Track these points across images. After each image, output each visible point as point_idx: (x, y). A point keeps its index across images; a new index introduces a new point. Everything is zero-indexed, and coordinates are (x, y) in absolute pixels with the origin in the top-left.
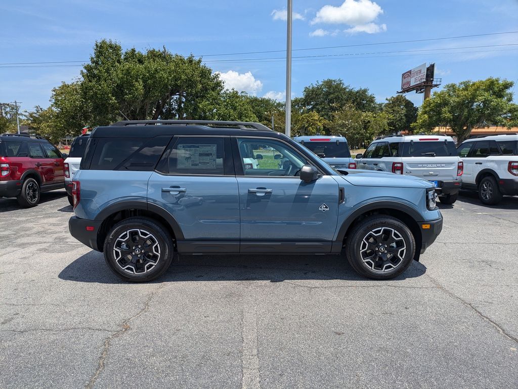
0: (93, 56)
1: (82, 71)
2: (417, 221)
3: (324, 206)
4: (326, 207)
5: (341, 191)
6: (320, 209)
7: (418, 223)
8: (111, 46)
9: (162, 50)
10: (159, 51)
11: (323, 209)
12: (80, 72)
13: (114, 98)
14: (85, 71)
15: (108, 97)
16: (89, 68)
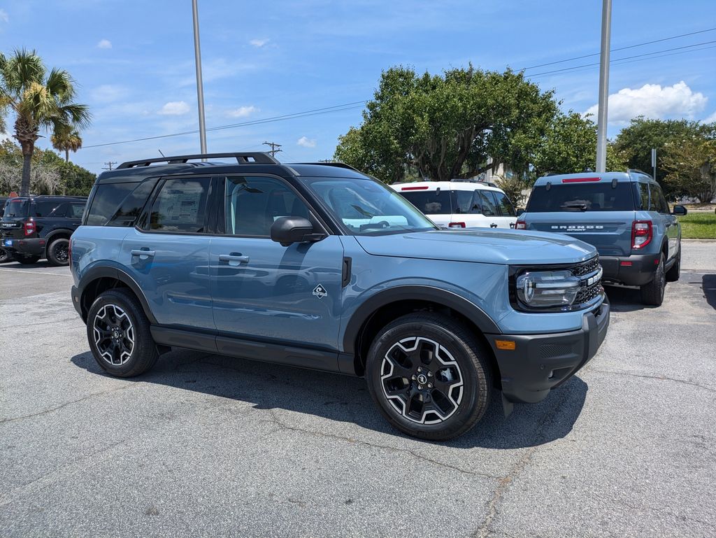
0: (379, 90)
1: (364, 111)
2: (483, 331)
3: (320, 289)
4: (323, 291)
5: (347, 261)
6: (314, 293)
7: (485, 335)
8: (401, 75)
9: (466, 69)
10: (462, 71)
11: (318, 293)
12: (361, 113)
13: (395, 141)
14: (368, 111)
15: (389, 141)
16: (372, 107)
